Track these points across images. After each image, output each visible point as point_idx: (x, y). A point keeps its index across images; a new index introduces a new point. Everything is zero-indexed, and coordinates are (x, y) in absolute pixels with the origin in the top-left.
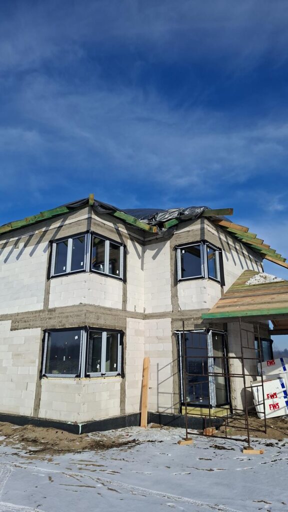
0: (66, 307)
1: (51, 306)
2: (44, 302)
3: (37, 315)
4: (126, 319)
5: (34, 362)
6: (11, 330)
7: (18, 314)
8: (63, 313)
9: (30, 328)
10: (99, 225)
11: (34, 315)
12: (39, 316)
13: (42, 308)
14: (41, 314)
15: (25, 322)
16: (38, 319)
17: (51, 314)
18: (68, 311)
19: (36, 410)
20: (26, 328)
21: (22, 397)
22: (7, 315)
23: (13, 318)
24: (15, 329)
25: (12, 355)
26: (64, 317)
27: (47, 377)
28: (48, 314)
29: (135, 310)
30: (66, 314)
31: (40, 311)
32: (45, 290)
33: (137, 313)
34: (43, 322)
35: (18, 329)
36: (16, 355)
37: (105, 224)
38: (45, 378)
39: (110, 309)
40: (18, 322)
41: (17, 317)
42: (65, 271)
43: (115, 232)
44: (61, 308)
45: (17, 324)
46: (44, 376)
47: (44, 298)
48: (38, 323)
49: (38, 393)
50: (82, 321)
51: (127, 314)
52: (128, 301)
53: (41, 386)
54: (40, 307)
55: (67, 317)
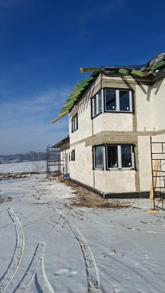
1: (94, 134)
2: (92, 132)
4: (137, 137)
7: (87, 139)
10: (109, 82)
11: (90, 138)
16: (91, 141)
19: (94, 185)
21: (90, 178)
22: (84, 139)
25: (87, 159)
28: (93, 138)
29: (145, 130)
30: (98, 137)
32: (92, 126)
33: (147, 132)
35: (87, 146)
37: (114, 80)
39: (123, 132)
40: (87, 143)
43: (123, 83)
44: (97, 134)
47: (92, 129)
48: (91, 143)
49: (94, 177)
50: (101, 141)
51: (137, 134)
52: (138, 126)
53: (94, 174)
55: (98, 139)
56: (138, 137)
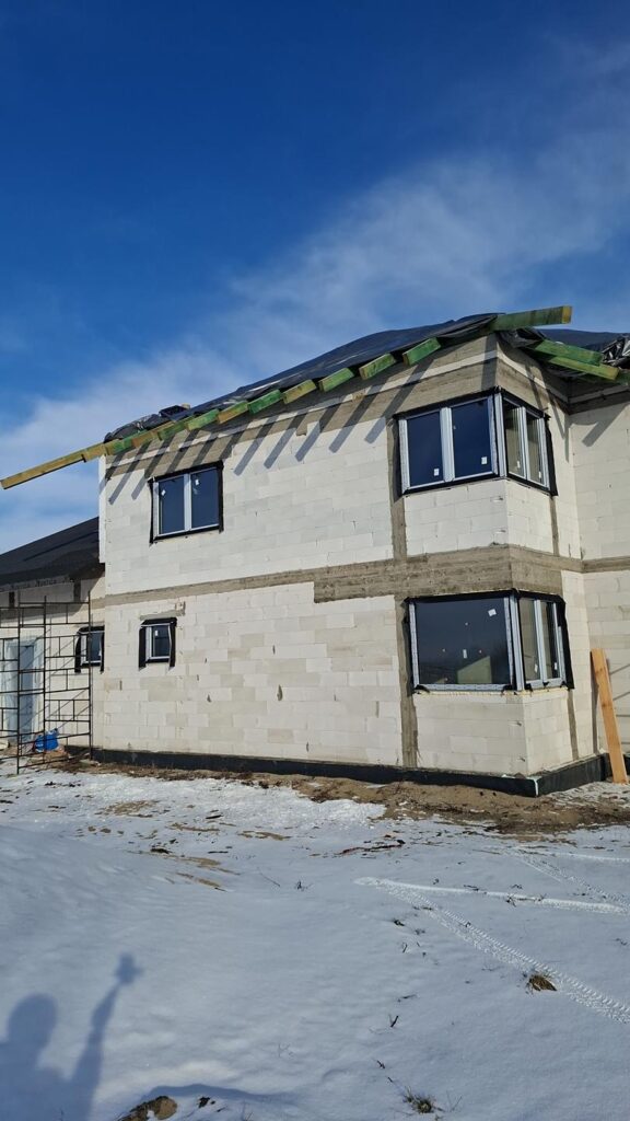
0: (454, 552)
1: (412, 551)
2: (393, 544)
3: (380, 569)
4: (561, 573)
5: (389, 662)
6: (316, 601)
7: (329, 570)
8: (449, 564)
9: (364, 597)
10: (509, 374)
11: (373, 570)
12: (385, 571)
13: (391, 556)
14: (390, 568)
15: (350, 584)
16: (382, 578)
17: (415, 567)
18: (460, 560)
19: (409, 753)
20: (355, 596)
21: (368, 730)
22: (300, 572)
23: (318, 578)
24: (326, 600)
25: (328, 650)
26: (452, 573)
27: (427, 691)
28: (408, 568)
30: (457, 567)
31: (386, 562)
32: (393, 519)
34: (398, 583)
35: (333, 600)
36: (337, 649)
38: (424, 693)
40: (332, 586)
41: (327, 576)
42: (441, 476)
43: (530, 388)
44: (443, 554)
45: (329, 589)
46: (420, 688)
47: (391, 534)
48: (385, 586)
49: (410, 723)
50: (503, 578)
51: (560, 563)
53: (414, 708)
54: (386, 552)
55: (461, 572)
56: (564, 574)
